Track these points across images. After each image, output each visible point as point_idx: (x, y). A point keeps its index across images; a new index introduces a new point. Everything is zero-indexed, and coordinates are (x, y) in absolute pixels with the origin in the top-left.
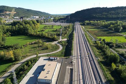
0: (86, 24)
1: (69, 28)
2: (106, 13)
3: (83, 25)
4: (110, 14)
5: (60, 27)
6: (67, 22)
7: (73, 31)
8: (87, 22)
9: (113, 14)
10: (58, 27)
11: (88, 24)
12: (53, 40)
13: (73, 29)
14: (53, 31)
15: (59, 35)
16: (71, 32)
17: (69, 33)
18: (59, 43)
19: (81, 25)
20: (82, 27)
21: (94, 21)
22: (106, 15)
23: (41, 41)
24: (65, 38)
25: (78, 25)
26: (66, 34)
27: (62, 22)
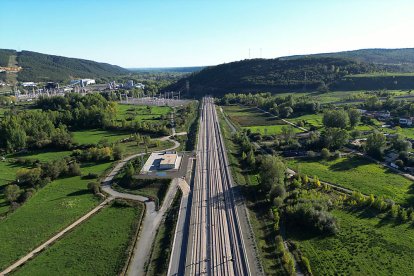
0: (227, 101)
1: (189, 112)
2: (277, 75)
3: (222, 103)
4: (285, 76)
5: (167, 110)
6: (184, 96)
7: (198, 118)
8: (231, 96)
9: (292, 76)
10: (161, 110)
11: (232, 102)
12: (161, 134)
13: (199, 113)
14: (154, 119)
15: (169, 126)
16: (193, 121)
17: (189, 122)
18: (172, 138)
19: (217, 104)
20: (218, 110)
21: (247, 94)
22: (275, 79)
23: (138, 136)
24: (182, 131)
25: (209, 105)
26: (183, 123)
27: (170, 97)
